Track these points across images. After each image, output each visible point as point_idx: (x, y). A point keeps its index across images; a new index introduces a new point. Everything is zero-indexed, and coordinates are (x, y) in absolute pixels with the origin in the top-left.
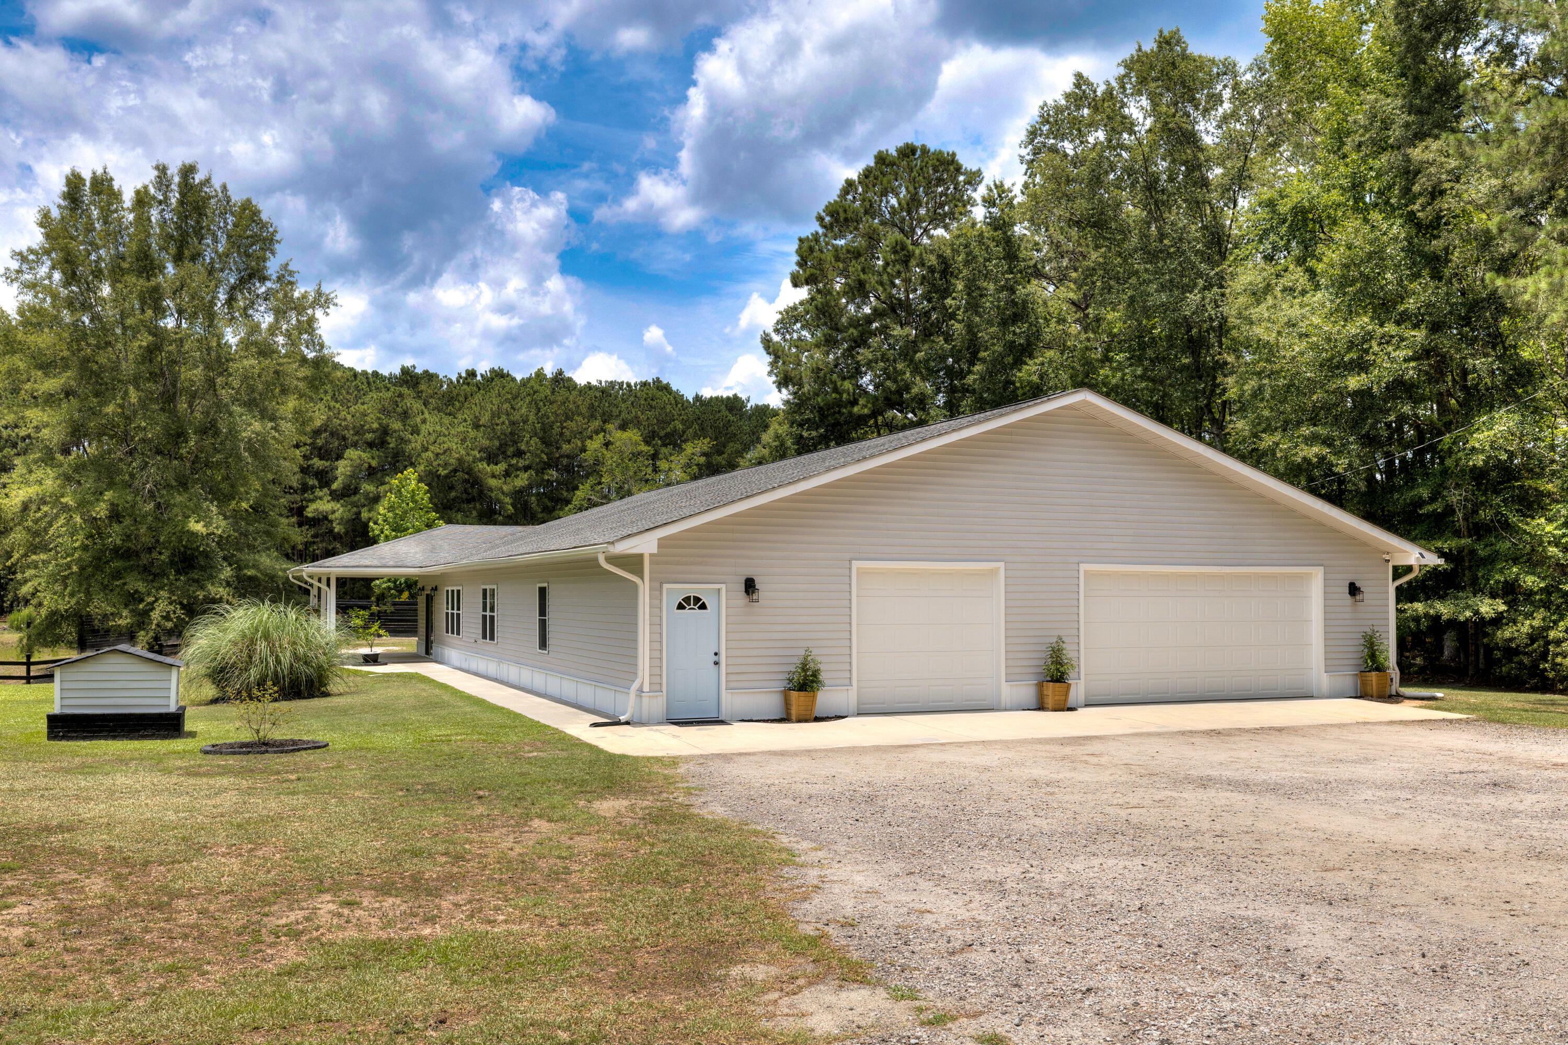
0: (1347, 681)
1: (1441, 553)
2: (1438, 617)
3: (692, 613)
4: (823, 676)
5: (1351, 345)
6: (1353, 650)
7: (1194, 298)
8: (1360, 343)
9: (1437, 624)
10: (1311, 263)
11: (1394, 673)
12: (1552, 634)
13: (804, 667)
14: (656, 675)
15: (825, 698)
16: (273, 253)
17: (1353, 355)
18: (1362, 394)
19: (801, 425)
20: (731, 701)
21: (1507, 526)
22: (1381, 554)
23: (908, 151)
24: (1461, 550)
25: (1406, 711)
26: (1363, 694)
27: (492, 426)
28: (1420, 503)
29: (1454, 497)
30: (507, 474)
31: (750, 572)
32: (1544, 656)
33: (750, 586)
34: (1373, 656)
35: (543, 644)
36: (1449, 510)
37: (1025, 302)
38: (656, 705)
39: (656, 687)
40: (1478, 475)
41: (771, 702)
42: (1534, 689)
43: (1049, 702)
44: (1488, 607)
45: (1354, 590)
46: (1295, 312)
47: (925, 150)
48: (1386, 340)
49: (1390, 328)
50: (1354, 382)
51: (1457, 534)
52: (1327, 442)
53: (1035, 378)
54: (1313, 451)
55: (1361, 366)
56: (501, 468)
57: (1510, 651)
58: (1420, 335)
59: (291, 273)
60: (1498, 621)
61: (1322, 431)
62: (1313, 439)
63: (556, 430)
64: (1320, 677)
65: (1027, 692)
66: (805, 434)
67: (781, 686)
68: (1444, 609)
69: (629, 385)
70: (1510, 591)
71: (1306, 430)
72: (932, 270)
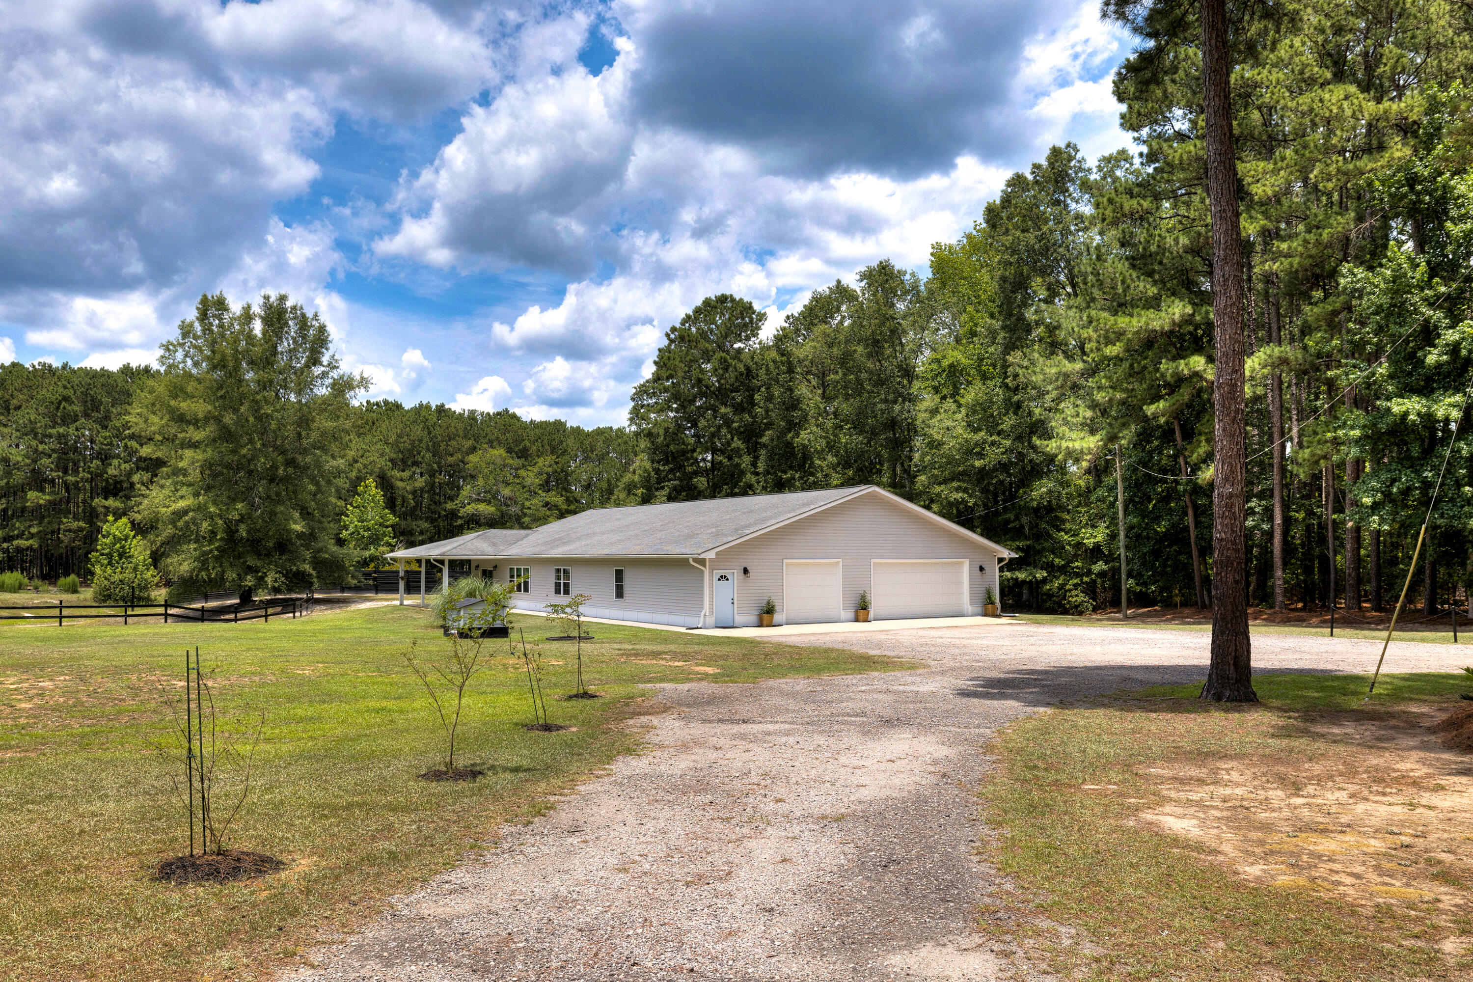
0: (979, 609)
1: (1018, 549)
2: (1017, 579)
3: (723, 582)
4: (776, 608)
5: (976, 444)
6: (981, 595)
7: (897, 408)
8: (981, 444)
9: (1016, 582)
10: (958, 398)
11: (999, 605)
12: (1068, 587)
13: (768, 603)
14: (711, 608)
15: (777, 617)
16: (327, 349)
17: (977, 450)
18: (982, 470)
19: (658, 462)
20: (739, 619)
21: (1049, 536)
22: (992, 552)
23: (723, 299)
24: (1028, 547)
25: (1004, 620)
26: (986, 615)
27: (396, 444)
28: (1008, 521)
29: (1025, 520)
30: (411, 478)
31: (745, 565)
32: (1064, 598)
33: (746, 571)
34: (989, 598)
35: (620, 594)
36: (1022, 527)
37: (798, 400)
38: (711, 621)
39: (711, 613)
40: (1036, 510)
41: (753, 619)
42: (1062, 614)
43: (861, 618)
44: (1040, 575)
45: (981, 569)
46: (949, 423)
47: (733, 300)
48: (993, 444)
49: (995, 438)
50: (978, 464)
51: (1027, 538)
52: (965, 491)
53: (806, 442)
54: (959, 496)
55: (981, 455)
56: (406, 474)
57: (1049, 595)
58: (1008, 443)
59: (337, 361)
60: (1044, 581)
61: (964, 485)
62: (958, 489)
63: (443, 446)
64: (968, 607)
65: (851, 614)
66: (661, 468)
67: (757, 613)
68: (1021, 576)
69: (488, 414)
70: (1050, 567)
71: (955, 484)
72: (741, 374)
